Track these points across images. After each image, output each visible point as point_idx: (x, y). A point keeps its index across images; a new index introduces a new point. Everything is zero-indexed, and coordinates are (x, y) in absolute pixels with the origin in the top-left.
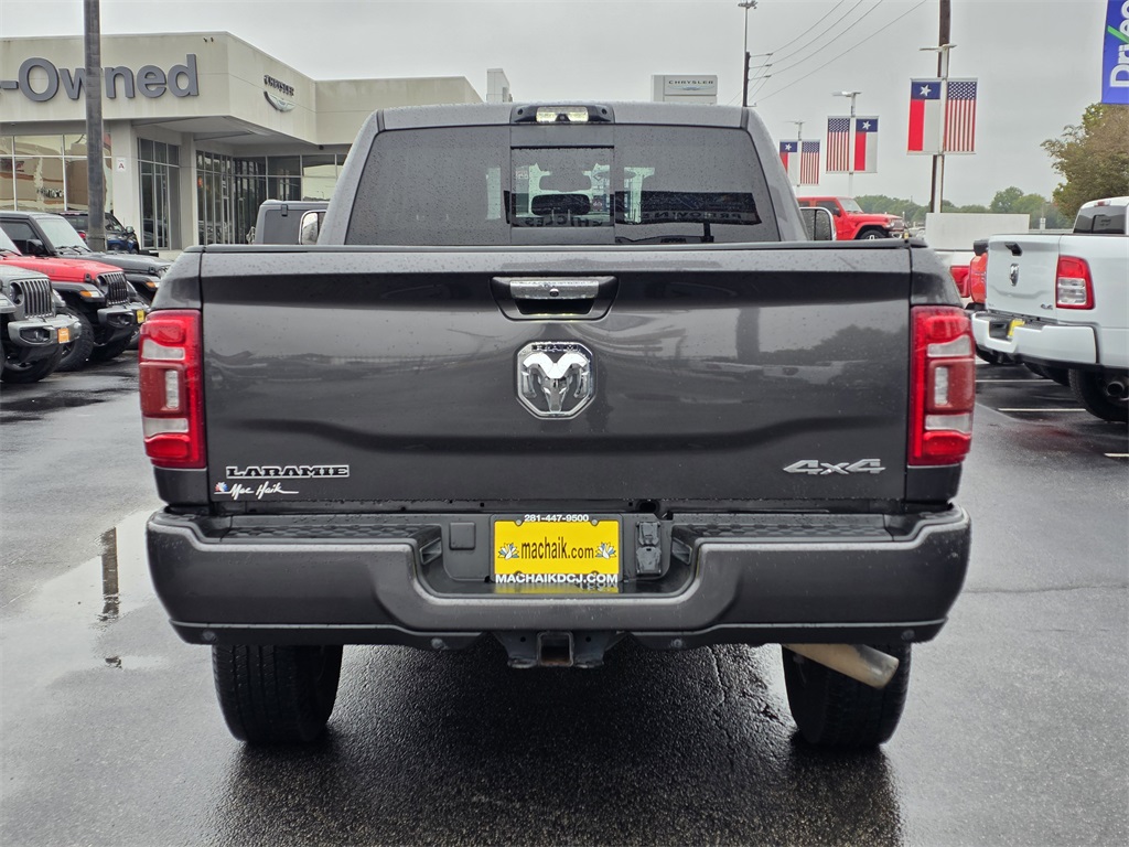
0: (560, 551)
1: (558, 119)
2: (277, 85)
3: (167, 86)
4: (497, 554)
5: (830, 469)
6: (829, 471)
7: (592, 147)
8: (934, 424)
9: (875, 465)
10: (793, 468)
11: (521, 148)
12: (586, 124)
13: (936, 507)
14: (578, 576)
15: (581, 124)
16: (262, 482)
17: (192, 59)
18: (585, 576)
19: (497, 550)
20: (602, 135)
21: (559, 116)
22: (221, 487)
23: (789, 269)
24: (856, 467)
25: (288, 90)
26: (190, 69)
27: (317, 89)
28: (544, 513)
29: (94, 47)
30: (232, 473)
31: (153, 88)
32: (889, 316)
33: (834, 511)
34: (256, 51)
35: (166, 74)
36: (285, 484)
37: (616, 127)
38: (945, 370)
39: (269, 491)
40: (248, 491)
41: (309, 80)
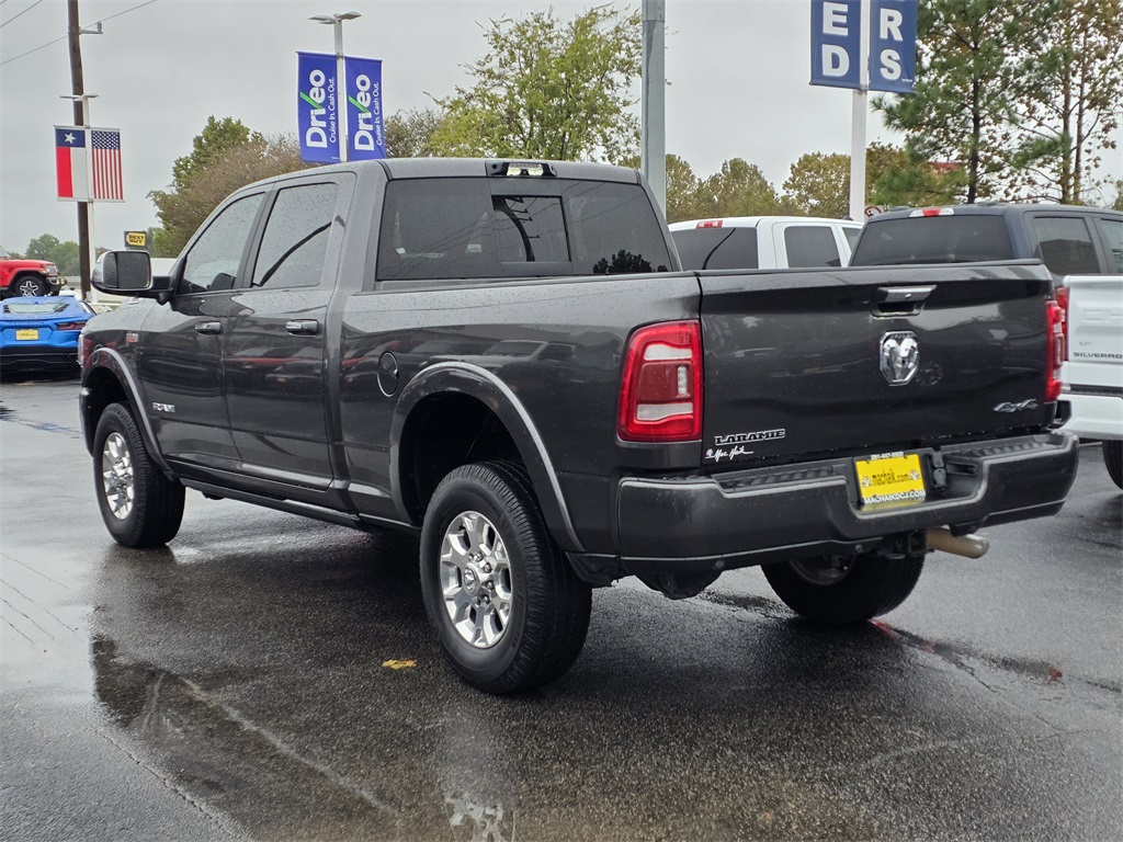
0: (891, 478)
6: (1014, 409)
7: (547, 197)
9: (1033, 403)
10: (999, 409)
12: (543, 178)
14: (905, 494)
15: (538, 177)
16: (733, 446)
18: (909, 494)
21: (523, 171)
22: (710, 452)
30: (719, 442)
36: (746, 447)
39: (737, 453)
40: (725, 454)
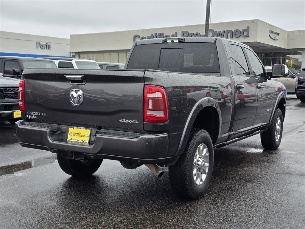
0: (79, 135)
1: (172, 42)
2: (274, 33)
3: (241, 35)
4: (69, 134)
5: (128, 121)
6: (128, 122)
7: (179, 48)
8: (149, 113)
9: (137, 122)
10: (121, 121)
11: (163, 49)
12: (178, 43)
13: (150, 133)
14: (81, 141)
15: (177, 43)
17: (248, 27)
18: (82, 141)
19: (69, 133)
20: (181, 45)
21: (172, 41)
22: (27, 116)
23: (116, 75)
24: (133, 121)
25: (278, 34)
26: (247, 30)
27: (288, 33)
28: (78, 127)
29: (207, 26)
30: (28, 113)
31: (237, 35)
32: (139, 86)
33: (135, 132)
34: (267, 24)
35: (241, 31)
36: (37, 116)
37: (184, 43)
38: (151, 100)
39: (34, 117)
40: (31, 117)
41: (285, 31)
